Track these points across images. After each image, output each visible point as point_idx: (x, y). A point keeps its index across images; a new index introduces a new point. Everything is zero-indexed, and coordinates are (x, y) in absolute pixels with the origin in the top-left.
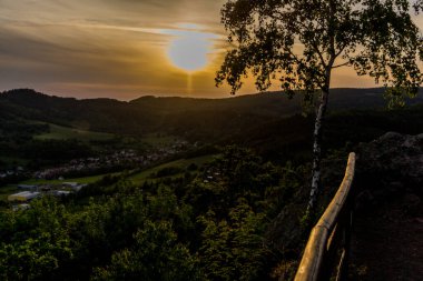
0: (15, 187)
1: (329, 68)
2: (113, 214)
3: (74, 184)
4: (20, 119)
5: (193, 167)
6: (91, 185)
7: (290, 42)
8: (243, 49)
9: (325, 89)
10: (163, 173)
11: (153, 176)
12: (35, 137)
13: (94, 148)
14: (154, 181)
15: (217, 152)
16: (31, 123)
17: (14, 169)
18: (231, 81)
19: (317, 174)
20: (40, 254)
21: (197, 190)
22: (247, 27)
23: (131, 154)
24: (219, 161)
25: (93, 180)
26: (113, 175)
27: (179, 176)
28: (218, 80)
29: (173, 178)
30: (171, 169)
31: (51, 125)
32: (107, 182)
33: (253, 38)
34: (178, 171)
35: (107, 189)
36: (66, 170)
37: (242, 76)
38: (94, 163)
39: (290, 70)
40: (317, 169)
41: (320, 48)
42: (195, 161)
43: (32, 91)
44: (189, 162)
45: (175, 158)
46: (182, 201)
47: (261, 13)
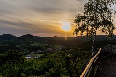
0: (26, 56)
1: (96, 31)
2: (48, 62)
3: (39, 55)
4: (28, 41)
5: (65, 52)
6: (42, 56)
7: (88, 26)
8: (79, 28)
9: (95, 35)
10: (59, 54)
11: (56, 54)
12: (31, 45)
13: (43, 48)
14: (57, 55)
15: (71, 49)
16: (30, 42)
17: (26, 52)
18: (76, 34)
19: (93, 52)
20: (36, 68)
21: (67, 57)
22: (80, 23)
23: (51, 49)
24: (72, 51)
25: (43, 55)
26: (47, 54)
27: (62, 54)
28: (74, 33)
29: (61, 55)
30: (61, 53)
31: (34, 42)
32: (46, 55)
33: (81, 26)
34: (62, 53)
35: (46, 57)
36: (37, 52)
37: (78, 33)
38: (43, 51)
39: (88, 32)
40: (93, 51)
41: (94, 27)
42: (66, 51)
43: (30, 35)
44: (64, 51)
45: (61, 50)
46: (64, 59)
47: (82, 21)
